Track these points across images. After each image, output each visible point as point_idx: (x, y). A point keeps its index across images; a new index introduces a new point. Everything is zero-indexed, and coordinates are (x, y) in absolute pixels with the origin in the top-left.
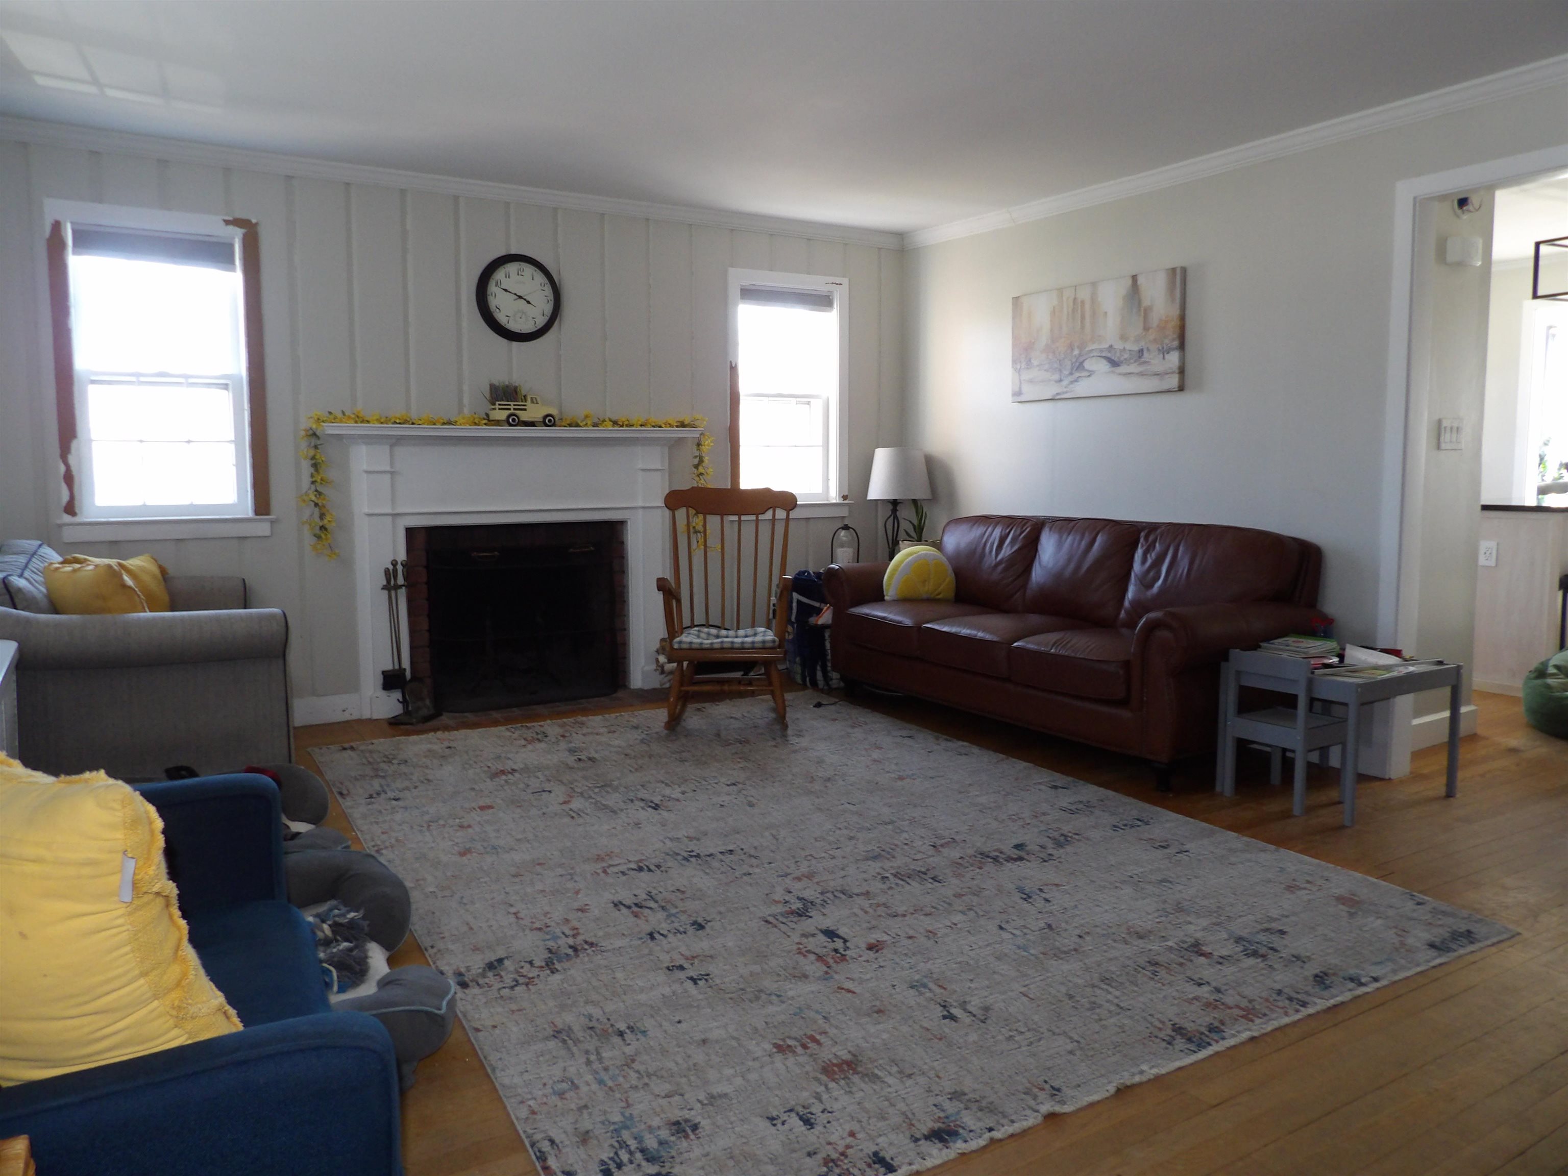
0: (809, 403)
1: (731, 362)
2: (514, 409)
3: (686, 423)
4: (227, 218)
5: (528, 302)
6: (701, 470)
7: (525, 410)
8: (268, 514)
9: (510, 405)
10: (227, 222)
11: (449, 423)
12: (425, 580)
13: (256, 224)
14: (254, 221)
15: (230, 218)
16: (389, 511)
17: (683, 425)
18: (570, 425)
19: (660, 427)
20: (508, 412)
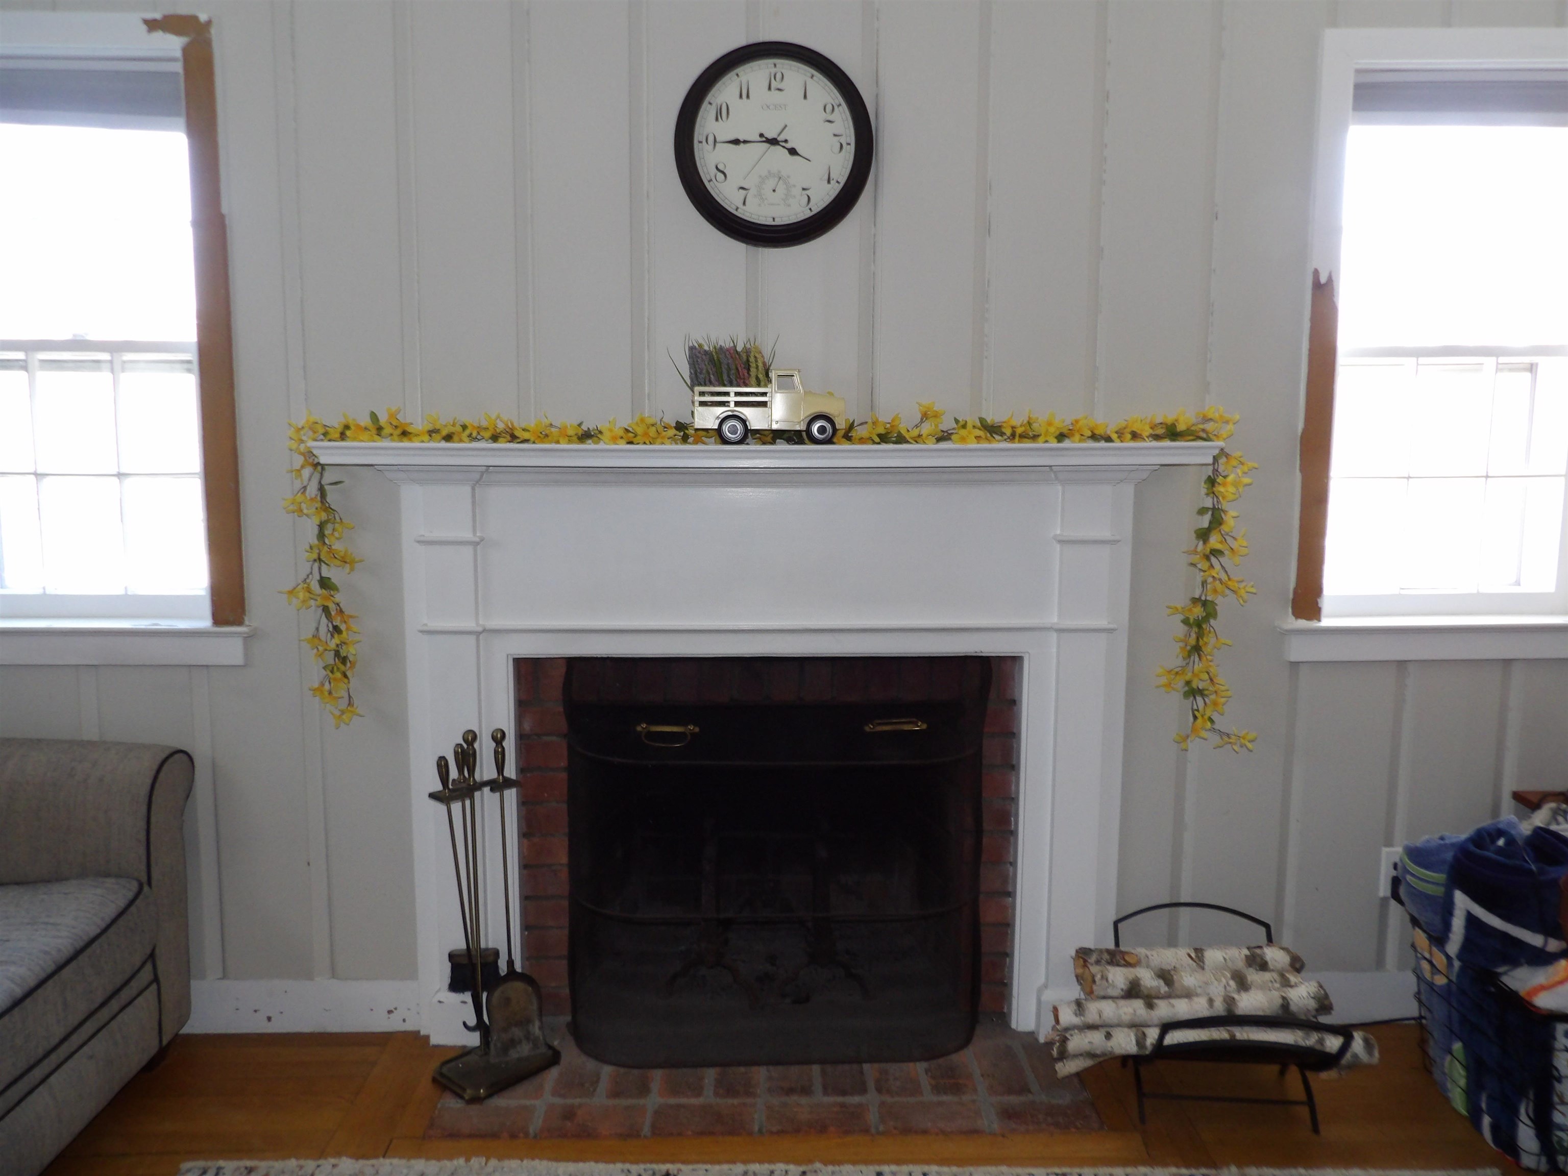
0: (1532, 368)
1: (1316, 273)
2: (737, 404)
3: (1181, 427)
4: (150, 16)
5: (793, 152)
6: (1214, 541)
7: (764, 404)
8: (240, 623)
9: (727, 394)
10: (152, 25)
11: (586, 436)
12: (563, 763)
13: (209, 23)
14: (203, 17)
15: (158, 16)
16: (470, 625)
17: (1172, 433)
18: (884, 438)
19: (1109, 439)
20: (719, 411)
